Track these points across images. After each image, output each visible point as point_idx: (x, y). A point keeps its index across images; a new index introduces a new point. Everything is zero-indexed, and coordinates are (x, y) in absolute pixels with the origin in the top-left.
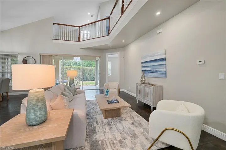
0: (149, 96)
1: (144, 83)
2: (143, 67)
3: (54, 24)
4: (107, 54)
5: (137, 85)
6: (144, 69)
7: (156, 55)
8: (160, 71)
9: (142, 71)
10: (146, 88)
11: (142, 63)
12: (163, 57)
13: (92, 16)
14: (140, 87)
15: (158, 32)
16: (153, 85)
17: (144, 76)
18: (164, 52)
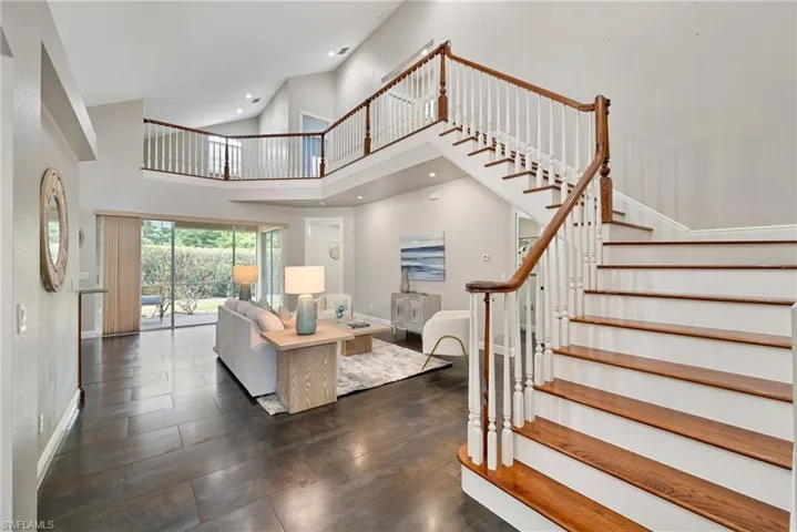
0: (417, 315)
1: (407, 292)
2: (403, 259)
3: (145, 121)
4: (307, 220)
5: (394, 296)
6: (406, 263)
7: (427, 240)
8: (435, 269)
9: (403, 267)
10: (411, 301)
11: (403, 251)
12: (440, 243)
13: (256, 101)
14: (399, 301)
15: (433, 197)
16: (424, 294)
17: (406, 279)
18: (441, 236)
